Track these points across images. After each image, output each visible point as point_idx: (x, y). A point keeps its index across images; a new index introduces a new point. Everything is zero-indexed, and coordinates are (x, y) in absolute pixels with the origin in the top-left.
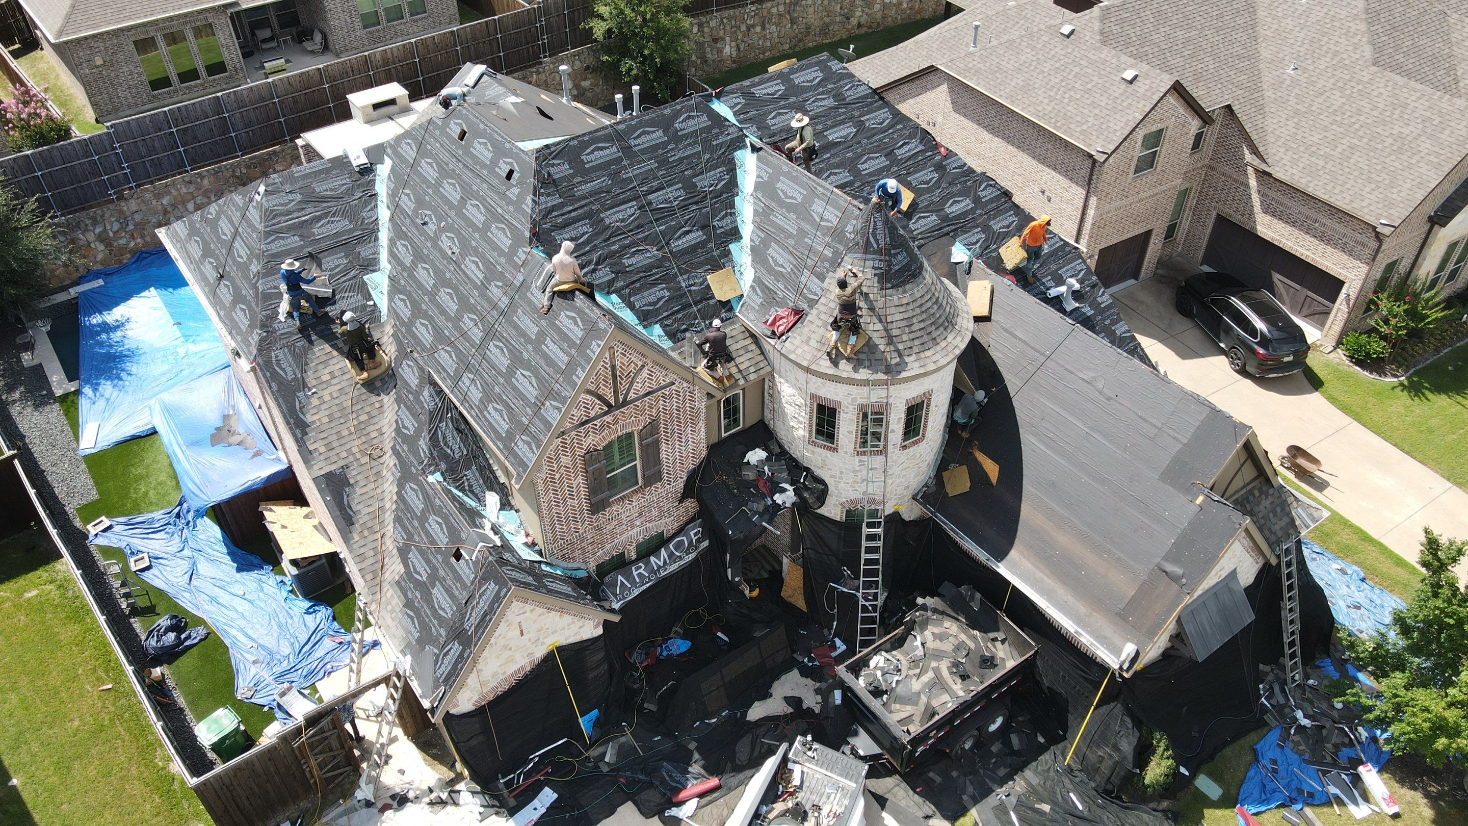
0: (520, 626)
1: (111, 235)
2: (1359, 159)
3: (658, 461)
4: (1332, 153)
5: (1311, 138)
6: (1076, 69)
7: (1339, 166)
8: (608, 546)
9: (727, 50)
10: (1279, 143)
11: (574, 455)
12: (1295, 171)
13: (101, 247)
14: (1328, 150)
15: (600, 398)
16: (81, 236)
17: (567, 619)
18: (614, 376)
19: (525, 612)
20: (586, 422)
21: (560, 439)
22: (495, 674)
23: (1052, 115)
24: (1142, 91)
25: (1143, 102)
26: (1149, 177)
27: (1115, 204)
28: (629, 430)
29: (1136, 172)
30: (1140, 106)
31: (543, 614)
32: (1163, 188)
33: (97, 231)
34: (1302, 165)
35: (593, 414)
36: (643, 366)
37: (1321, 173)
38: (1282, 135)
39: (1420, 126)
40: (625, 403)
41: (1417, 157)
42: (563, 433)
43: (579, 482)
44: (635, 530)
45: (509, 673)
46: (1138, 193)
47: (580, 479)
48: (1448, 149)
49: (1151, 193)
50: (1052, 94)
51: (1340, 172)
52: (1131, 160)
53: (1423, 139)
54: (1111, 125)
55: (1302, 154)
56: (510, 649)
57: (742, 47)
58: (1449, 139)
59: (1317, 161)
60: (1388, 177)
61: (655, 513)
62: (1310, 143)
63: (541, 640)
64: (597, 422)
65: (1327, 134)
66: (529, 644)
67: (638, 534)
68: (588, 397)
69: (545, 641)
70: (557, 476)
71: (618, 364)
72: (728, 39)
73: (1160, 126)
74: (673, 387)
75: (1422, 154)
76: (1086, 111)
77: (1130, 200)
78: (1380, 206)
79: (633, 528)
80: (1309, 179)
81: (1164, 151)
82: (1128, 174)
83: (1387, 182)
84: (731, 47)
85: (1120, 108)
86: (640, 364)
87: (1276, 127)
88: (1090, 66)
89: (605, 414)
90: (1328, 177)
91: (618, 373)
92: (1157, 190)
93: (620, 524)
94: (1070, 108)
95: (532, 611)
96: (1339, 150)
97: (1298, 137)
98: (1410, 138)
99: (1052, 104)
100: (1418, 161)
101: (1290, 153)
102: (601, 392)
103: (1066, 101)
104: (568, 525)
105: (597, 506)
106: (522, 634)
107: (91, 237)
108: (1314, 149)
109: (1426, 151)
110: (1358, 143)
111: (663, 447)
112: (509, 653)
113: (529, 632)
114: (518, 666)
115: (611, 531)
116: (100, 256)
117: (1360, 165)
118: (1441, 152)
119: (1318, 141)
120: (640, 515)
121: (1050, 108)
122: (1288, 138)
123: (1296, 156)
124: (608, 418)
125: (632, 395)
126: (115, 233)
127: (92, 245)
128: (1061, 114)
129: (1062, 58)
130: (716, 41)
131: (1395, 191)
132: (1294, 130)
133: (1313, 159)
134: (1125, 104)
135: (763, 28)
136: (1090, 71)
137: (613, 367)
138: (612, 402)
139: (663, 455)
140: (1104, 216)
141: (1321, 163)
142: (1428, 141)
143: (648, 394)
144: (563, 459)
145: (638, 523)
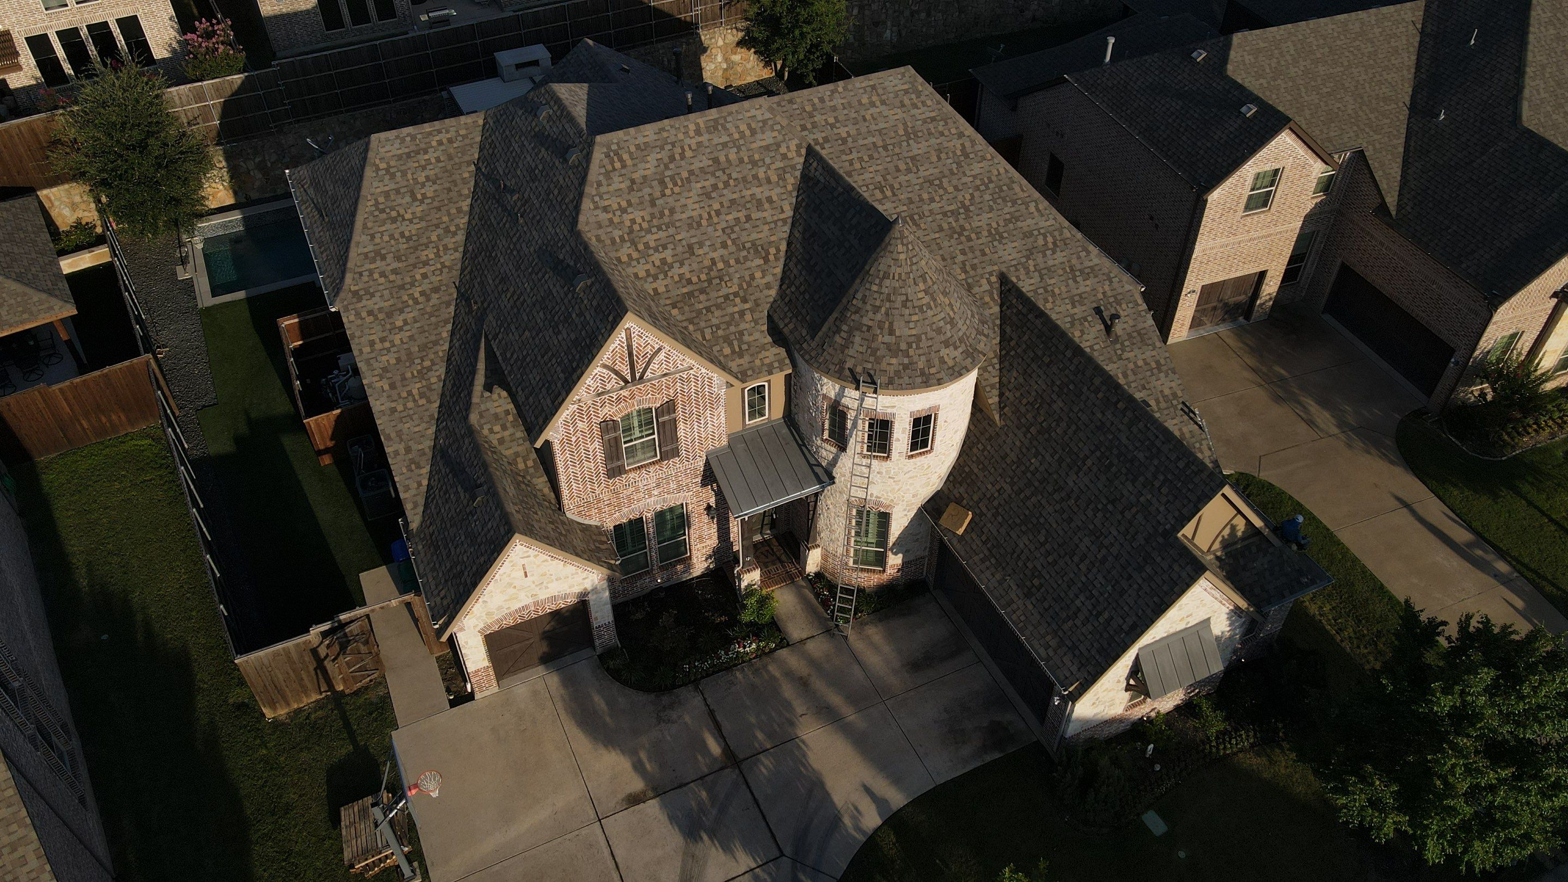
0: (524, 569)
1: (269, 165)
3: (675, 439)
4: (1461, 212)
5: (1442, 194)
6: (1199, 98)
7: (1464, 227)
8: (625, 510)
9: (888, 34)
10: (1409, 196)
11: (590, 422)
13: (259, 176)
14: (1457, 209)
15: (617, 373)
16: (242, 164)
17: (570, 569)
18: (630, 354)
19: (529, 556)
20: (602, 393)
21: (576, 406)
22: (500, 608)
23: (1166, 142)
25: (1255, 140)
26: (1260, 217)
27: (1219, 241)
28: (646, 406)
29: (1247, 208)
30: (1251, 143)
31: (546, 561)
32: (1279, 229)
33: (257, 160)
34: (1427, 222)
35: (609, 387)
36: (660, 349)
37: (1444, 232)
38: (1413, 188)
39: (1556, 195)
40: (641, 381)
42: (579, 401)
43: (596, 446)
44: (652, 499)
45: (513, 608)
46: (1248, 232)
47: (597, 445)
49: (1264, 233)
50: (1171, 120)
51: (1464, 234)
52: (1239, 198)
53: (1555, 209)
54: (1220, 159)
55: (1429, 210)
56: (515, 587)
57: (904, 33)
59: (1443, 220)
61: (673, 486)
62: (1440, 199)
63: (545, 584)
64: (614, 395)
65: (1459, 192)
66: (533, 586)
67: (656, 503)
68: (604, 371)
69: (549, 585)
70: (574, 439)
71: (635, 345)
72: (889, 23)
73: (1276, 166)
74: (691, 372)
76: (1198, 142)
77: (1239, 238)
78: (1496, 275)
79: (650, 496)
81: (1282, 191)
82: (1236, 211)
83: (1509, 250)
84: (892, 32)
85: (1232, 143)
86: (657, 347)
88: (1212, 95)
89: (622, 389)
91: (635, 353)
92: (1272, 230)
93: (637, 491)
95: (536, 556)
101: (1417, 208)
102: (617, 368)
104: (584, 484)
105: (615, 471)
106: (526, 576)
107: (251, 165)
111: (681, 426)
112: (513, 591)
113: (533, 575)
114: (523, 604)
115: (628, 497)
116: (257, 184)
120: (658, 486)
124: (625, 393)
125: (648, 374)
126: (272, 163)
127: (252, 173)
128: (1174, 143)
129: (1188, 83)
130: (876, 24)
131: (1515, 261)
132: (1427, 184)
133: (1440, 217)
134: (1237, 140)
135: (929, 15)
136: (1211, 101)
137: (630, 347)
138: (629, 378)
139: (681, 433)
140: (1208, 252)
143: (665, 375)
144: (580, 424)
145: (656, 492)
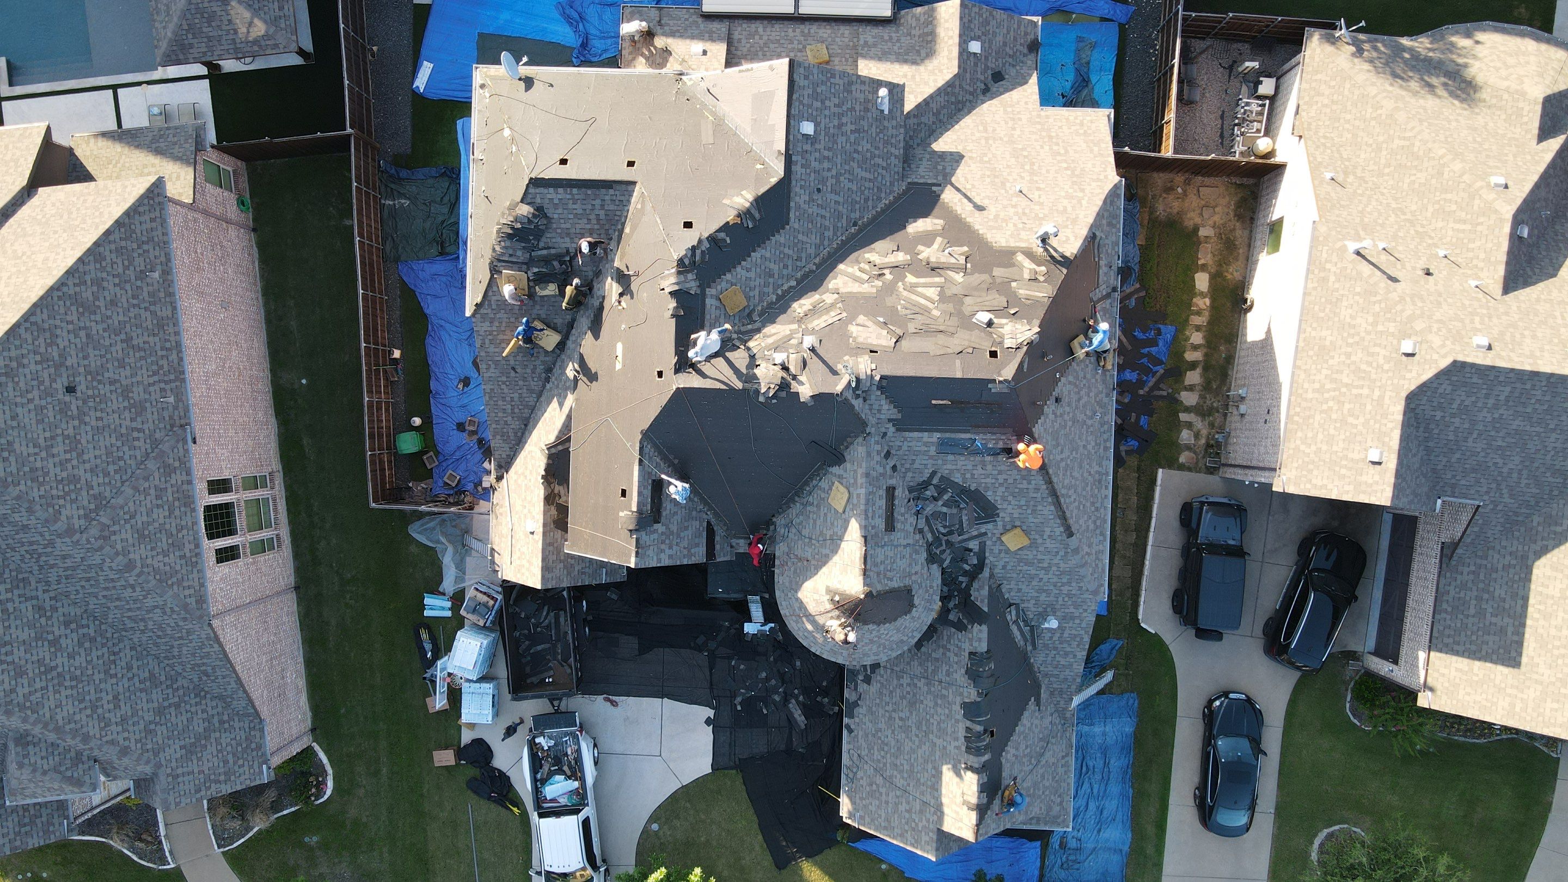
2: (1491, 643)
4: (1488, 615)
5: (1497, 587)
6: (1365, 391)
7: (1475, 628)
10: (1479, 561)
12: (1452, 593)
14: (1490, 610)
23: (1304, 404)
24: (1364, 478)
25: (1351, 487)
30: (1347, 488)
34: (1462, 595)
37: (1460, 616)
38: (1490, 558)
39: (1553, 679)
41: (1514, 692)
48: (1535, 715)
50: (1328, 386)
51: (1469, 633)
53: (1540, 688)
54: (1315, 472)
55: (1474, 588)
58: (1548, 711)
59: (1472, 607)
60: (1481, 676)
62: (1492, 589)
65: (1508, 599)
75: (1520, 695)
76: (1320, 436)
78: (1446, 684)
80: (1449, 609)
83: (1475, 678)
85: (1337, 469)
87: (1498, 547)
88: (1375, 403)
90: (1459, 625)
94: (1318, 417)
96: (1494, 620)
97: (1494, 575)
98: (1535, 676)
99: (1316, 395)
100: (1510, 695)
101: (1471, 577)
103: (1325, 407)
108: (1486, 596)
109: (1525, 697)
110: (1509, 633)
117: (1485, 647)
118: (1529, 710)
119: (1497, 594)
121: (1310, 395)
122: (1489, 566)
123: (1470, 585)
128: (1308, 413)
129: (1375, 364)
131: (1468, 690)
132: (1500, 566)
133: (1473, 602)
134: (1343, 471)
136: (1369, 407)
141: (1472, 611)
142: (1538, 693)
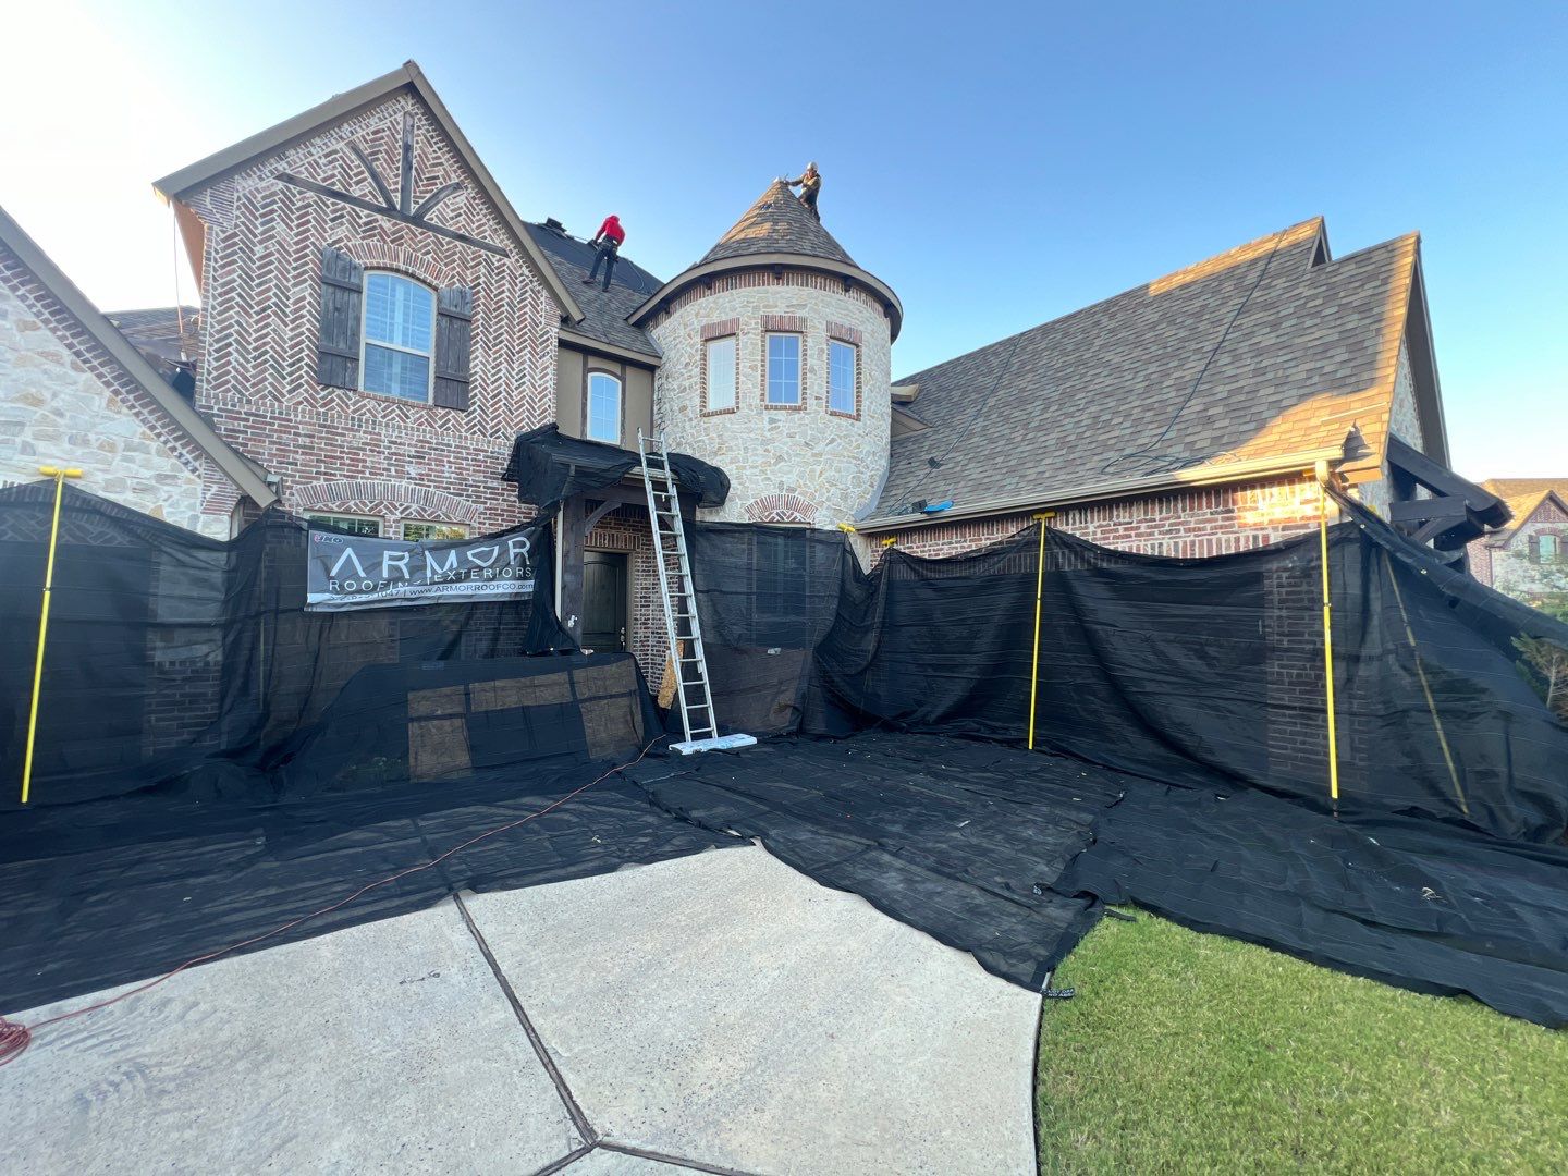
3: (466, 368)
8: (341, 482)
11: (303, 238)
15: (374, 175)
18: (407, 161)
20: (340, 195)
21: (281, 185)
28: (420, 273)
35: (356, 192)
36: (458, 187)
40: (417, 220)
42: (290, 179)
44: (404, 483)
47: (306, 291)
61: (449, 473)
63: (27, 435)
64: (361, 210)
67: (409, 496)
68: (353, 157)
69: (41, 446)
70: (259, 250)
71: (417, 151)
74: (506, 260)
79: (401, 474)
86: (454, 177)
89: (380, 210)
91: (415, 163)
102: (378, 166)
105: (333, 375)
111: (479, 352)
115: (353, 450)
120: (419, 457)
124: (385, 223)
125: (431, 217)
137: (407, 148)
138: (397, 200)
143: (462, 238)
144: (280, 227)
145: (413, 470)
